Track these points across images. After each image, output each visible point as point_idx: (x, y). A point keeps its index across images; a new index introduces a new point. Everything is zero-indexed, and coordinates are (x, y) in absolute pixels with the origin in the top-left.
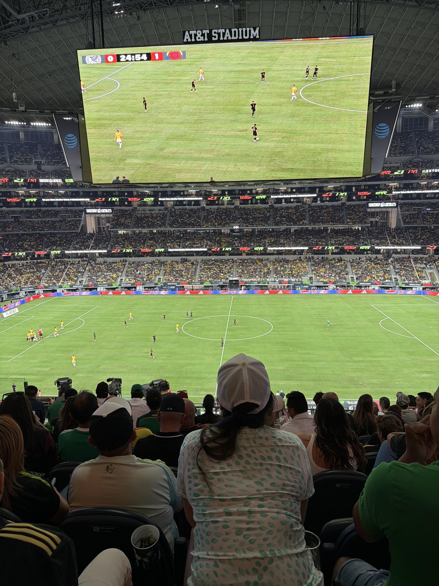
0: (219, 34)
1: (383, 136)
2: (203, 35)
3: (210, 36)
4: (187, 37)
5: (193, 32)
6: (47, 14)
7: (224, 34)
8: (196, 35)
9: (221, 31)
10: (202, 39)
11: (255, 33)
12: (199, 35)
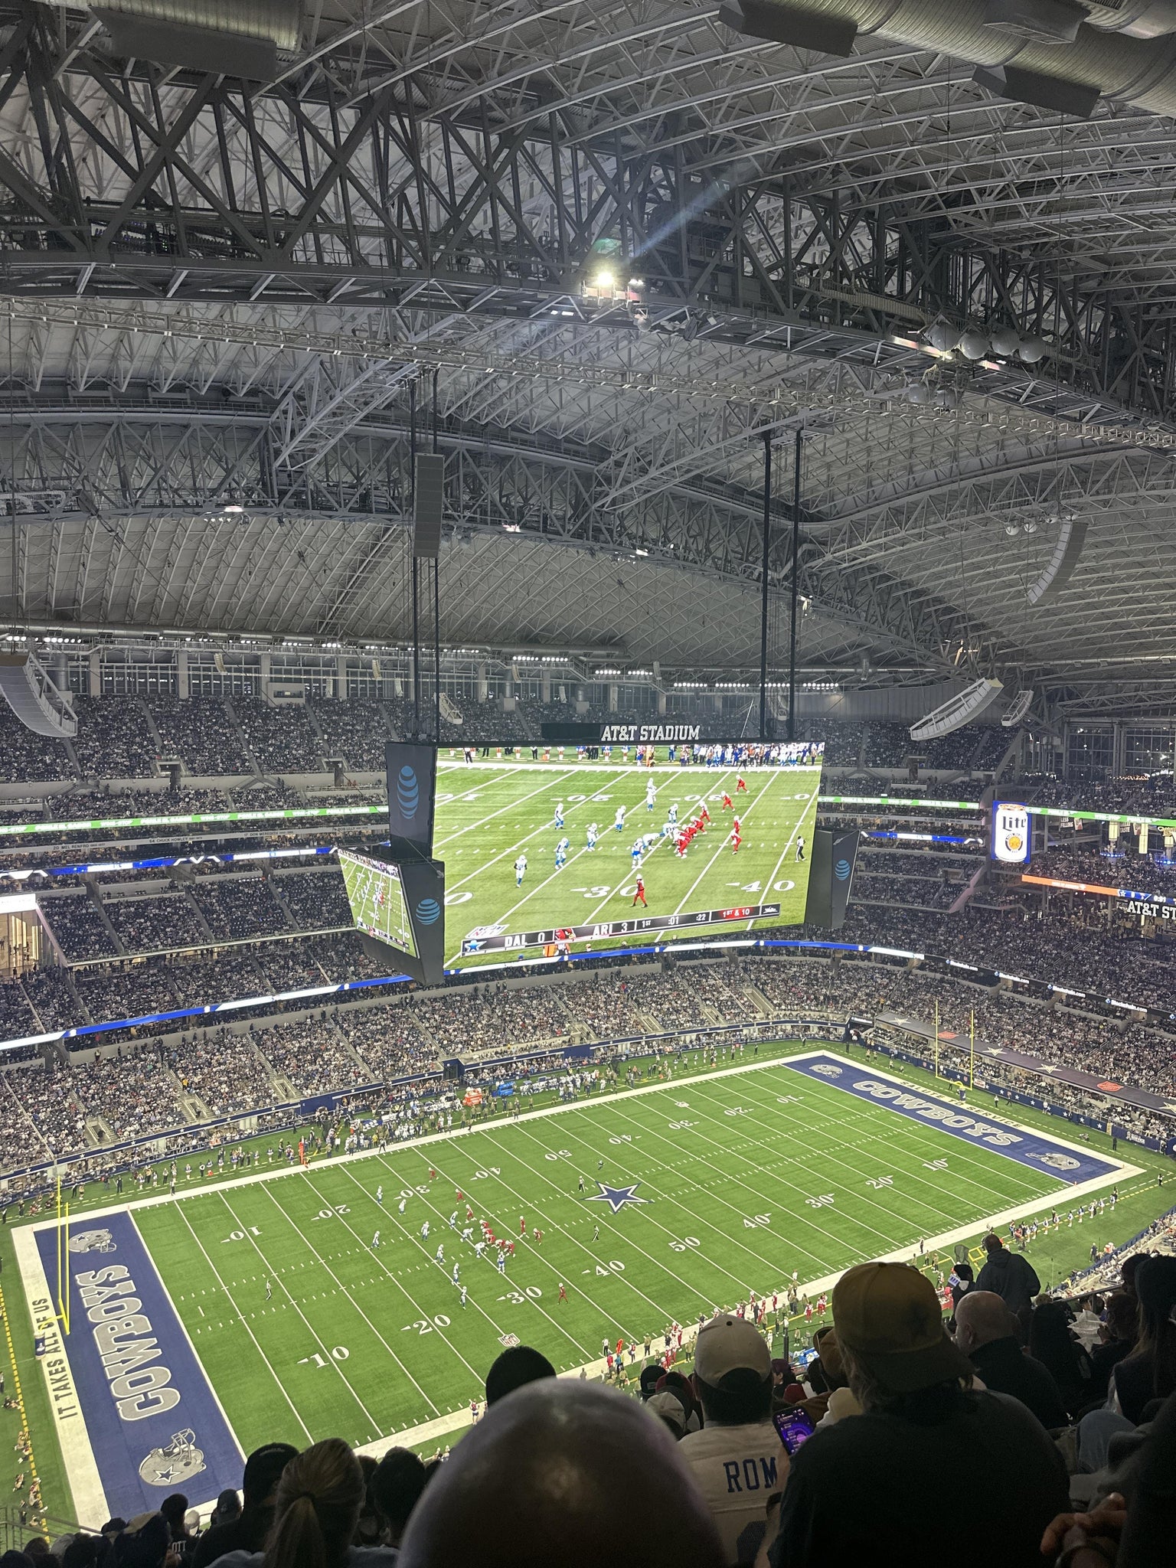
0: (650, 732)
1: (843, 877)
2: (629, 733)
3: (638, 733)
4: (606, 735)
5: (615, 728)
6: (58, 503)
7: (656, 732)
8: (619, 732)
9: (653, 728)
10: (626, 738)
11: (695, 733)
12: (623, 733)
